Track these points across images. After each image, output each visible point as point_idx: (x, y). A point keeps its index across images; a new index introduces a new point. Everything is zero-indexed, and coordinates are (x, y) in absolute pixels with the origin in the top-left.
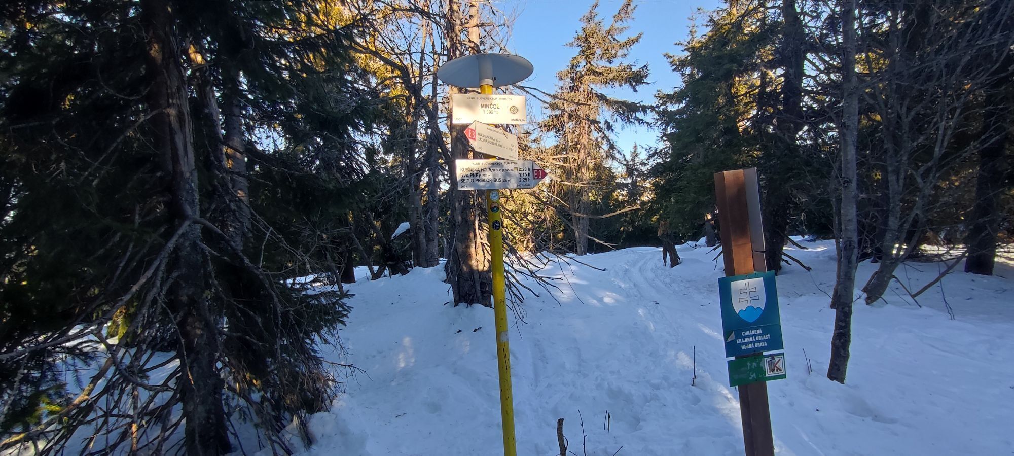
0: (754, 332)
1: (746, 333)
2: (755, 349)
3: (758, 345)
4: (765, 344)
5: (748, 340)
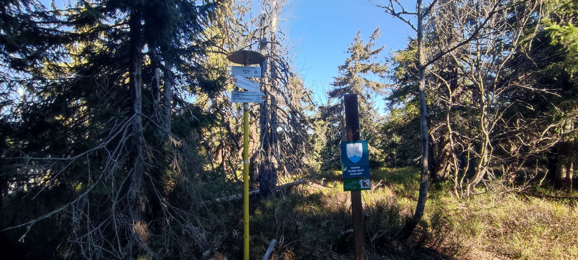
0: (356, 168)
1: (353, 168)
2: (356, 175)
3: (358, 174)
4: (361, 173)
5: (354, 171)
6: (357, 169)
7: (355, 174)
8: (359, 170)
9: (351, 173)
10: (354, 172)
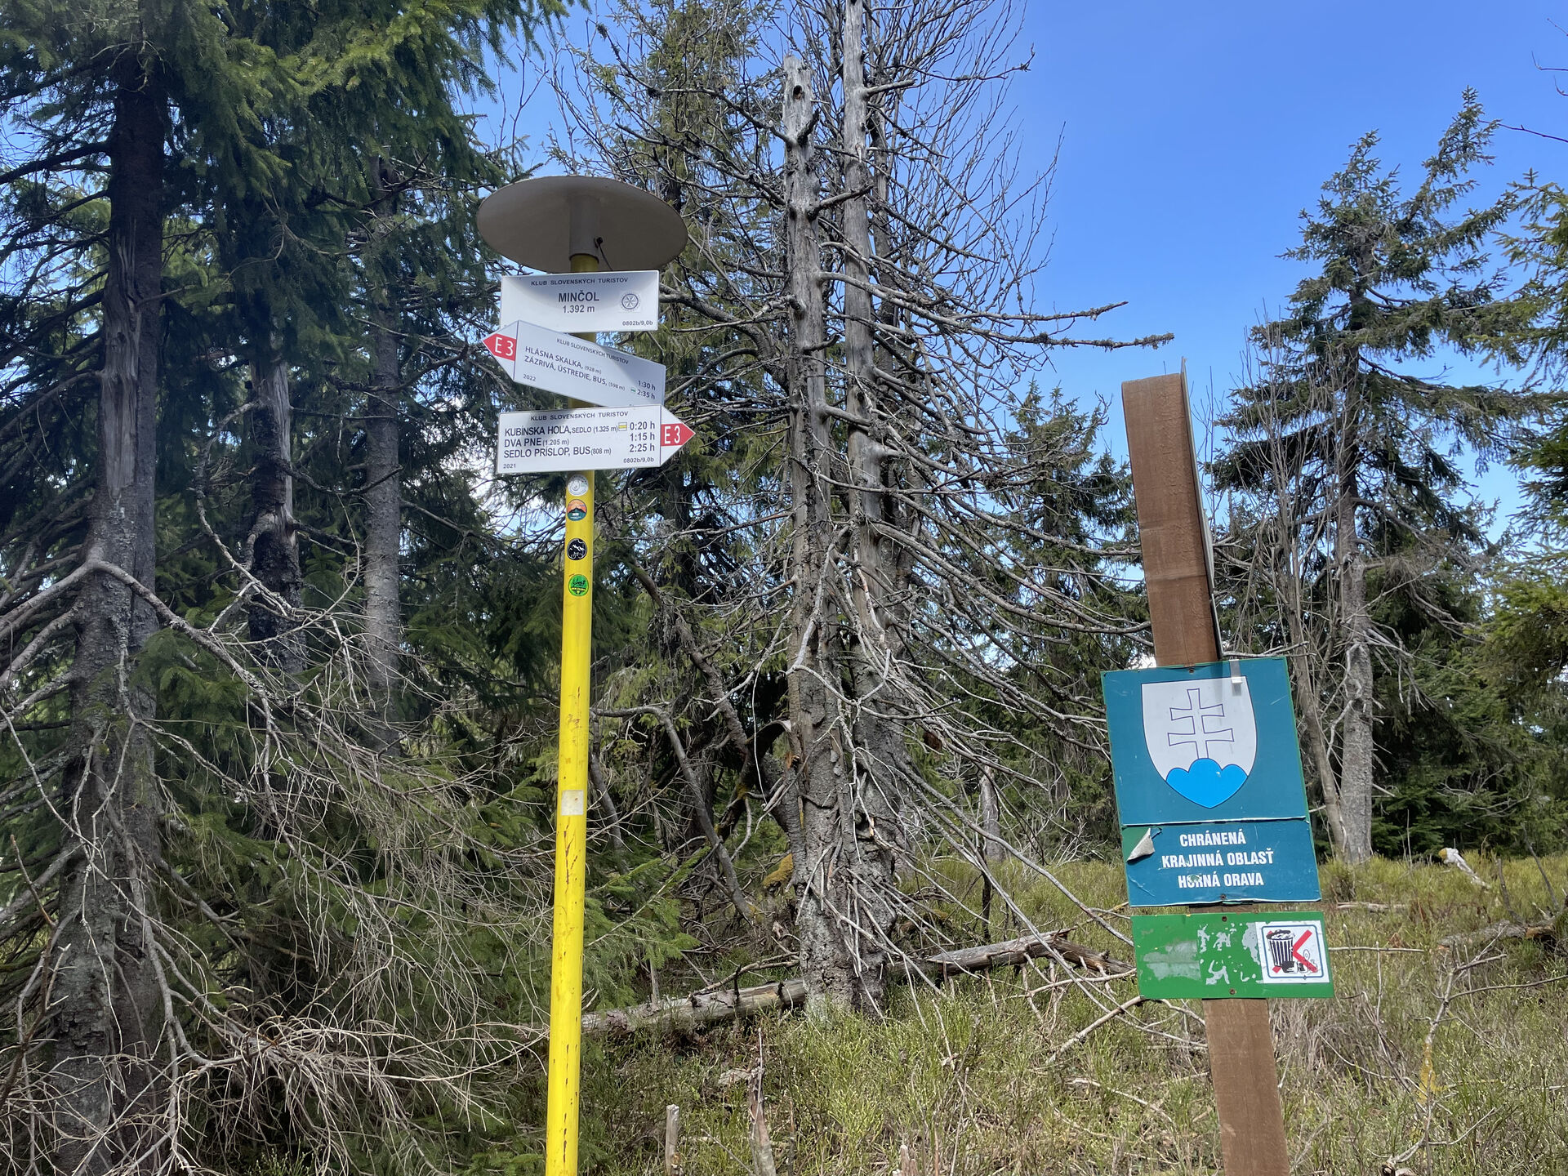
0: (1217, 840)
1: (1196, 839)
2: (1223, 891)
3: (1231, 880)
4: (1256, 879)
5: (1202, 860)
6: (1225, 850)
7: (1208, 881)
8: (1239, 859)
9: (1183, 871)
10: (1208, 870)
